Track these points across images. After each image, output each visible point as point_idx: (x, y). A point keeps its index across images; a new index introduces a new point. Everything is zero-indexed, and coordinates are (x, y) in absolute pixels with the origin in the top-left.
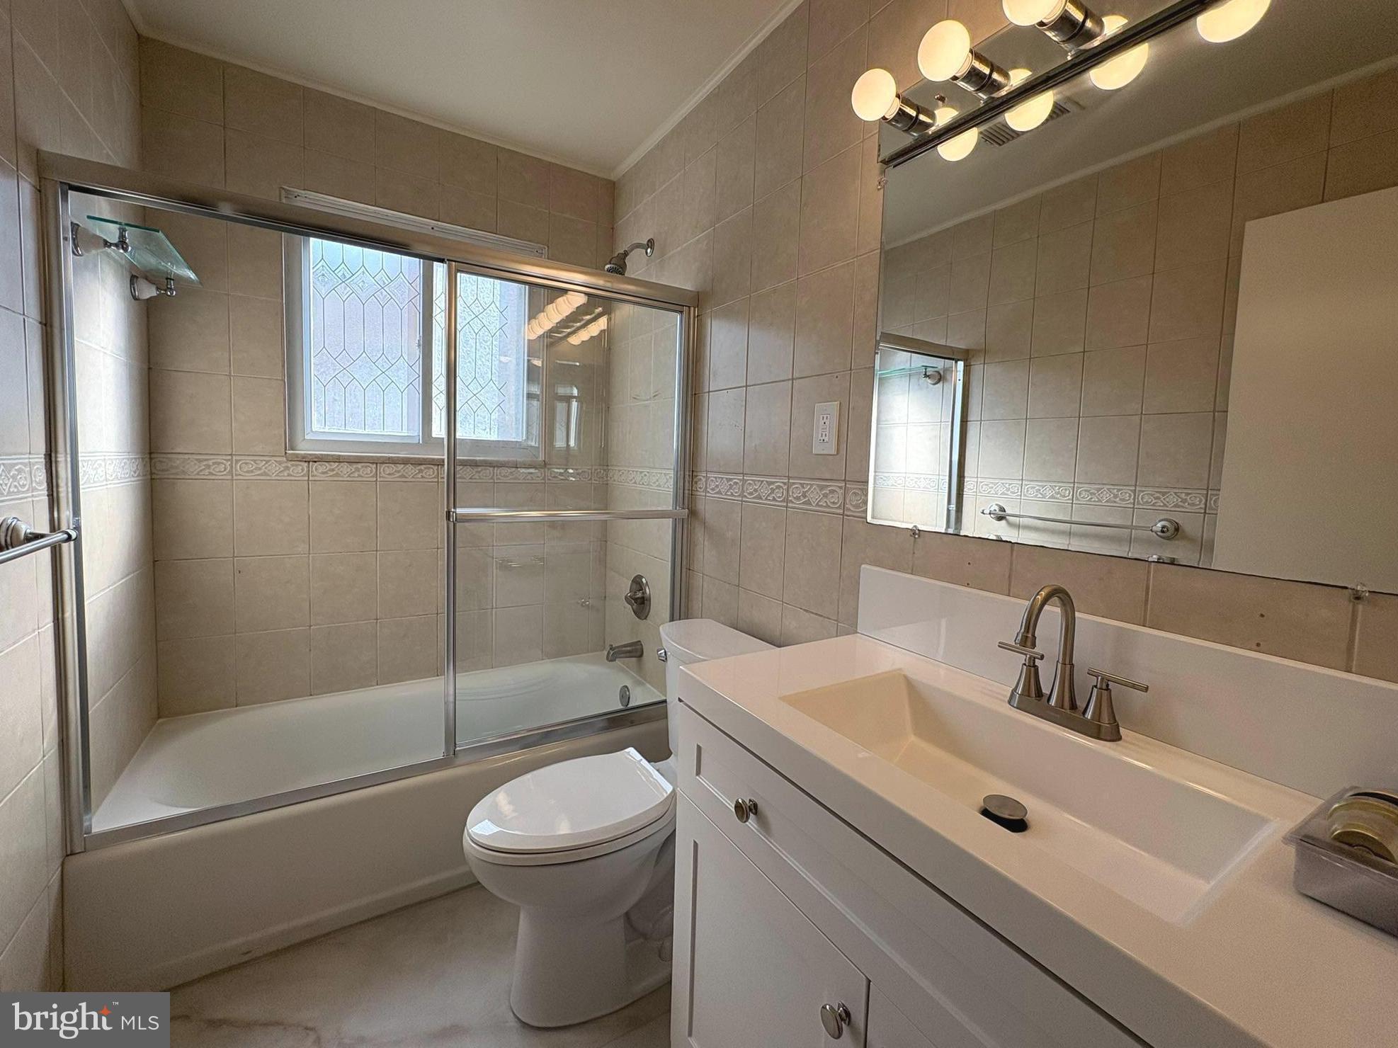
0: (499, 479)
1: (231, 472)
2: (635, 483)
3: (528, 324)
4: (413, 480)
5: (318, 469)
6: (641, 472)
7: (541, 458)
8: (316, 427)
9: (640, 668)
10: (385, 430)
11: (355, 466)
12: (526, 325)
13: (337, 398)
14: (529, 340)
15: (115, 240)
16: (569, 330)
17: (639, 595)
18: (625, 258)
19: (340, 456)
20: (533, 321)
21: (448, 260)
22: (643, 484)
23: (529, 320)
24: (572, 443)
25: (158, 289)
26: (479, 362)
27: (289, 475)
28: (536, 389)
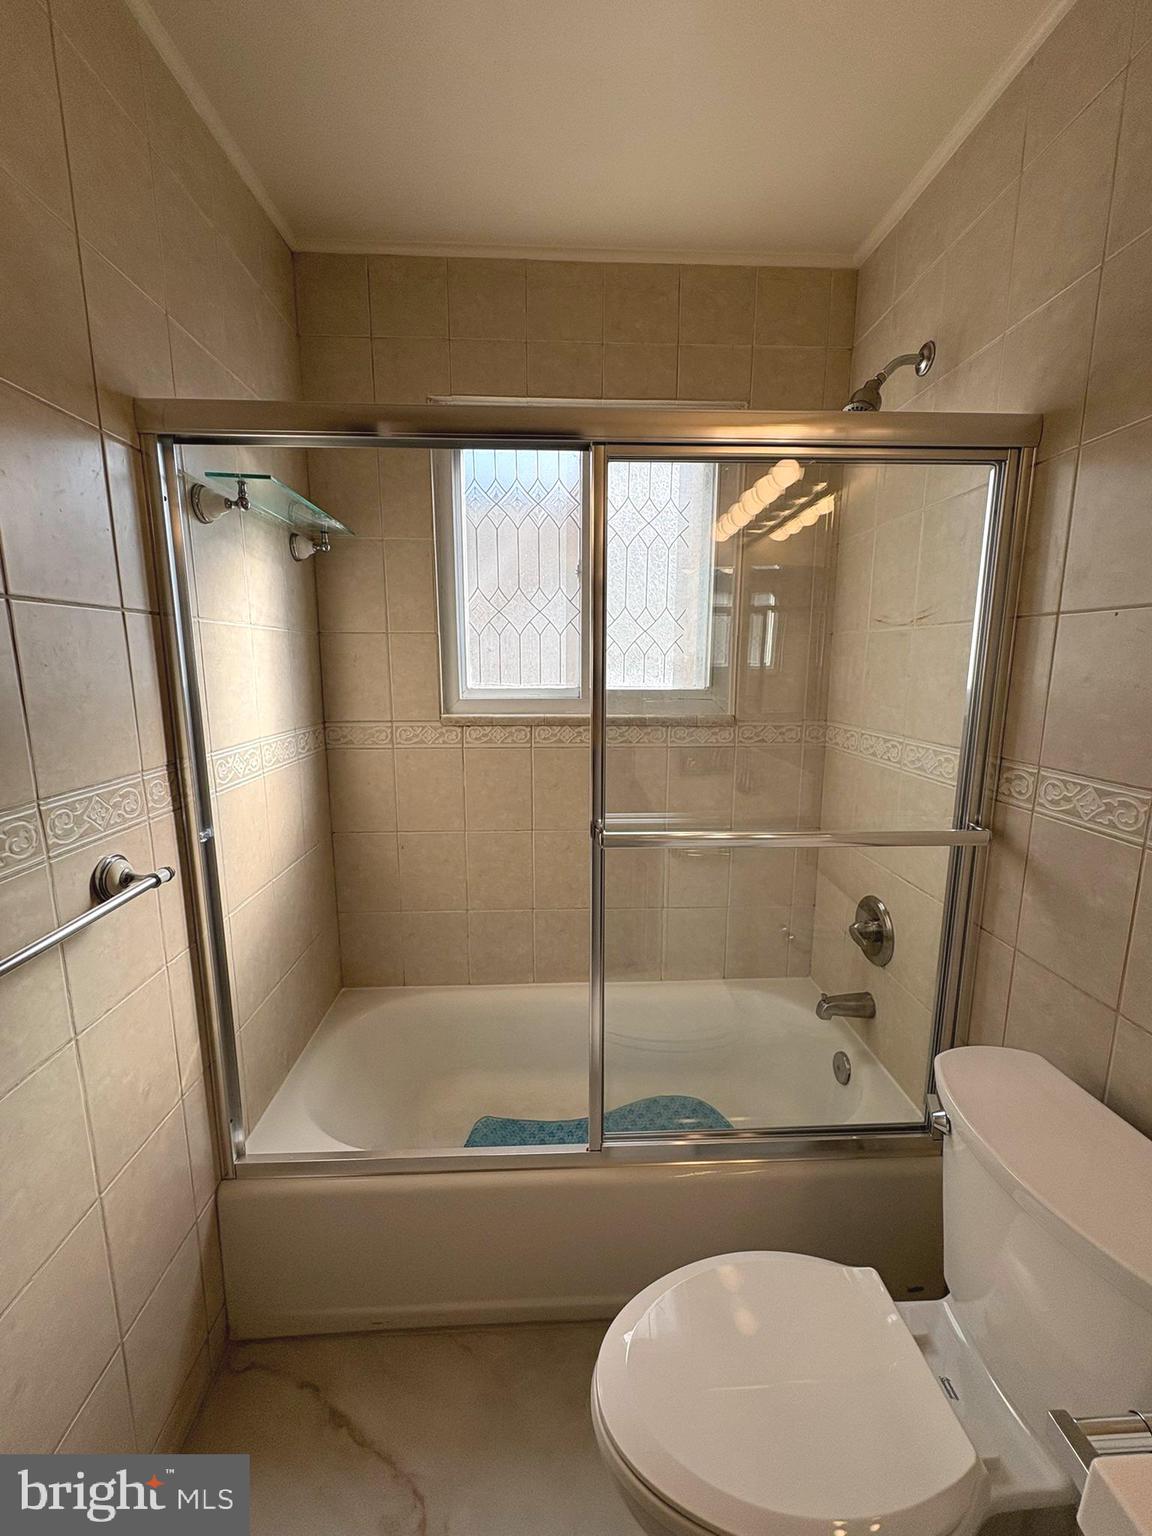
0: (673, 741)
1: (392, 740)
2: (874, 754)
3: (718, 520)
4: (571, 745)
5: (472, 733)
6: (886, 741)
7: (730, 712)
8: (471, 684)
9: (868, 1034)
10: (543, 682)
11: (508, 729)
12: (715, 523)
13: (491, 648)
14: (717, 543)
15: (234, 498)
16: (772, 523)
17: (873, 927)
18: (878, 388)
19: (492, 718)
20: (725, 517)
21: (594, 443)
22: (889, 760)
23: (719, 516)
24: (768, 661)
25: (315, 545)
26: (651, 586)
27: (444, 742)
28: (726, 601)
